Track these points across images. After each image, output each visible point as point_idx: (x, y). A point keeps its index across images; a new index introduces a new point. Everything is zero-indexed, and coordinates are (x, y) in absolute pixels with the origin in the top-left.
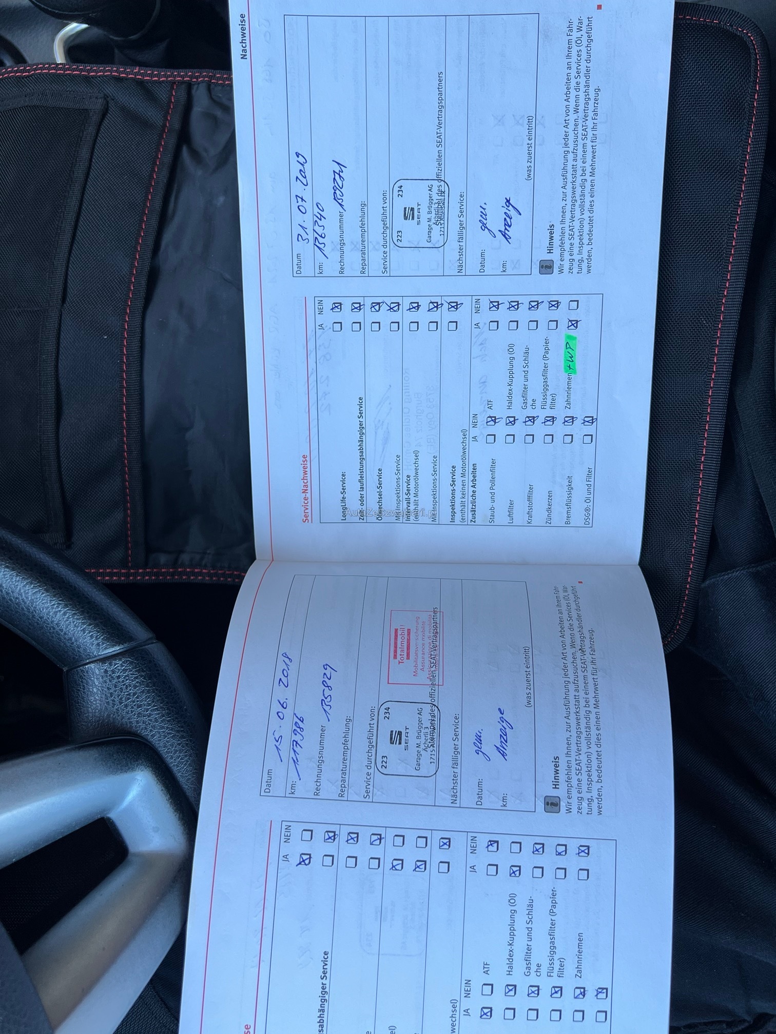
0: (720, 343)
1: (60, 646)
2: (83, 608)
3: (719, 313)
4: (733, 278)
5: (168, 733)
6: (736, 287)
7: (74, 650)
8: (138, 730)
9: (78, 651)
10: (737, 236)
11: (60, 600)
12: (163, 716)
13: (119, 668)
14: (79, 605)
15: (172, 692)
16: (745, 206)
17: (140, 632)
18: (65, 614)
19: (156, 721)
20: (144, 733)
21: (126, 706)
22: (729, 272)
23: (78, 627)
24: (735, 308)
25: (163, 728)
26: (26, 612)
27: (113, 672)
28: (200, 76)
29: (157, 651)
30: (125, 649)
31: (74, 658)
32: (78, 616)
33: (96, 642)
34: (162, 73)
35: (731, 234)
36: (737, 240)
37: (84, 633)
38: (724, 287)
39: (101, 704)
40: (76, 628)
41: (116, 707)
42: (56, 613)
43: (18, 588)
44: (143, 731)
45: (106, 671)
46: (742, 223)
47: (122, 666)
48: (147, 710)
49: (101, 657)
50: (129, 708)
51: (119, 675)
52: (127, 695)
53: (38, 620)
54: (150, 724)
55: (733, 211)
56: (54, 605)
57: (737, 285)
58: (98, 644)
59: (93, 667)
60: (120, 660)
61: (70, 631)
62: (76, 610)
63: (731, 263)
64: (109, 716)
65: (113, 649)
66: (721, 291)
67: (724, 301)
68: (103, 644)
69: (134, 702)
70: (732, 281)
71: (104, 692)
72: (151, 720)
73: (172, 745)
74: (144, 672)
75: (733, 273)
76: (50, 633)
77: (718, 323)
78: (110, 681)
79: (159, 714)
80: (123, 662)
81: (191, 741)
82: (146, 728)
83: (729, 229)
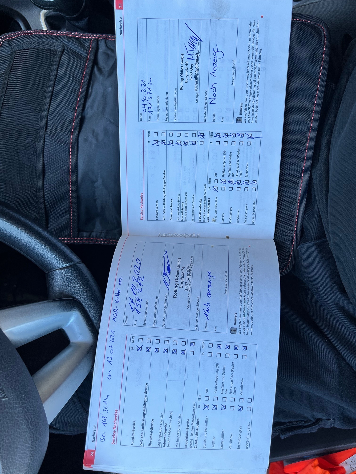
0: (307, 152)
1: (45, 263)
2: (54, 248)
3: (307, 139)
4: (313, 126)
5: (86, 298)
6: (314, 130)
7: (50, 265)
8: (74, 296)
9: (52, 265)
10: (315, 109)
11: (45, 245)
12: (84, 291)
13: (68, 272)
14: (52, 248)
15: (88, 282)
16: (318, 97)
17: (75, 259)
18: (47, 251)
19: (82, 293)
20: (77, 297)
21: (70, 287)
22: (311, 123)
23: (52, 256)
24: (313, 138)
25: (84, 295)
26: (32, 250)
27: (65, 273)
28: (102, 36)
29: (82, 266)
30: (70, 265)
31: (50, 268)
32: (52, 251)
33: (59, 262)
34: (87, 35)
35: (313, 108)
36: (315, 110)
37: (54, 258)
38: (310, 129)
39: (60, 286)
40: (51, 256)
41: (66, 287)
42: (43, 250)
43: (29, 241)
44: (76, 296)
45: (62, 273)
46: (317, 104)
47: (69, 271)
48: (78, 289)
49: (61, 268)
51: (67, 275)
52: (70, 282)
53: (37, 253)
54: (79, 294)
55: (314, 99)
56: (43, 247)
57: (315, 128)
58: (60, 263)
59: (57, 271)
60: (68, 269)
61: (49, 257)
62: (51, 249)
63: (313, 119)
64: (63, 290)
65: (65, 265)
66: (308, 131)
67: (309, 135)
68: (61, 263)
69: (73, 285)
70: (313, 127)
71: (62, 281)
72: (79, 292)
73: (87, 302)
74: (77, 274)
75: (313, 123)
76: (41, 258)
77: (307, 143)
78: (64, 277)
79: (82, 290)
81: (95, 301)
82: (77, 295)
83: (312, 106)
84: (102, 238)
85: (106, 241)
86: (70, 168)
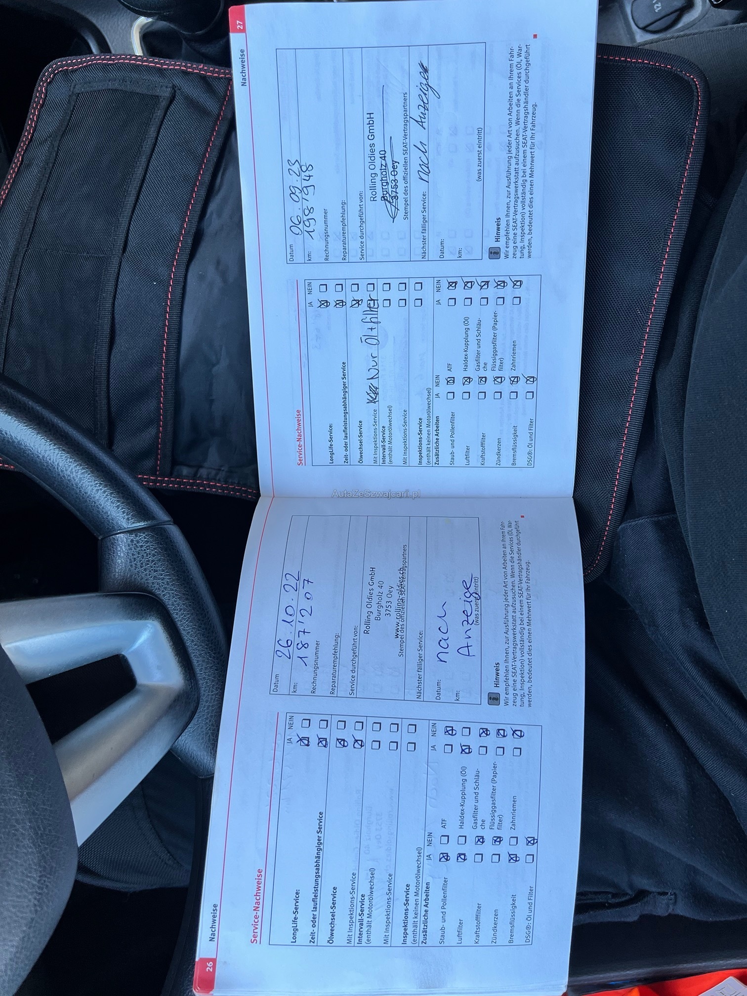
1: (98, 517)
2: (119, 489)
5: (176, 595)
7: (109, 521)
8: (153, 590)
9: (112, 523)
11: (102, 481)
12: (174, 580)
13: (142, 539)
14: (116, 487)
15: (182, 563)
17: (161, 514)
18: (104, 492)
19: (168, 584)
21: (145, 570)
23: (113, 504)
25: (172, 590)
26: (75, 488)
27: (138, 542)
29: (175, 532)
30: (148, 525)
31: (108, 528)
33: (126, 517)
37: (118, 509)
39: (125, 566)
40: (112, 504)
42: (98, 490)
43: (71, 468)
44: (157, 591)
45: (132, 541)
47: (145, 538)
48: (162, 575)
49: (129, 529)
50: (147, 572)
51: (142, 545)
52: (147, 561)
53: (83, 494)
54: (162, 586)
56: (97, 484)
58: (129, 519)
59: (122, 537)
60: (144, 533)
61: (107, 506)
64: (131, 576)
65: (139, 524)
68: (132, 519)
69: (152, 567)
71: (129, 557)
72: (163, 583)
74: (161, 544)
76: (92, 506)
78: (135, 549)
79: (170, 579)
80: (146, 535)
81: (193, 603)
82: (159, 589)
84: (219, 481)
85: (227, 489)
86: (165, 332)
